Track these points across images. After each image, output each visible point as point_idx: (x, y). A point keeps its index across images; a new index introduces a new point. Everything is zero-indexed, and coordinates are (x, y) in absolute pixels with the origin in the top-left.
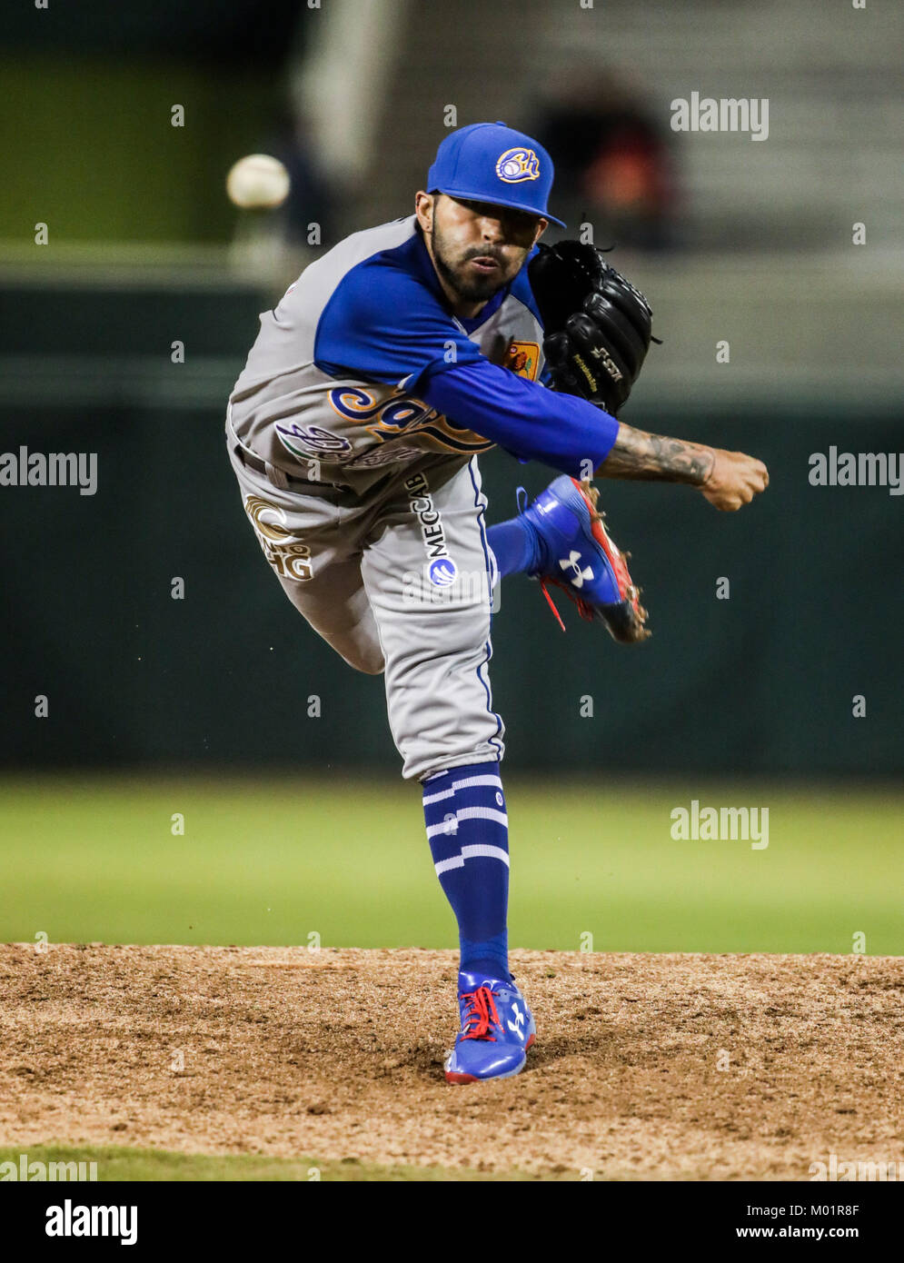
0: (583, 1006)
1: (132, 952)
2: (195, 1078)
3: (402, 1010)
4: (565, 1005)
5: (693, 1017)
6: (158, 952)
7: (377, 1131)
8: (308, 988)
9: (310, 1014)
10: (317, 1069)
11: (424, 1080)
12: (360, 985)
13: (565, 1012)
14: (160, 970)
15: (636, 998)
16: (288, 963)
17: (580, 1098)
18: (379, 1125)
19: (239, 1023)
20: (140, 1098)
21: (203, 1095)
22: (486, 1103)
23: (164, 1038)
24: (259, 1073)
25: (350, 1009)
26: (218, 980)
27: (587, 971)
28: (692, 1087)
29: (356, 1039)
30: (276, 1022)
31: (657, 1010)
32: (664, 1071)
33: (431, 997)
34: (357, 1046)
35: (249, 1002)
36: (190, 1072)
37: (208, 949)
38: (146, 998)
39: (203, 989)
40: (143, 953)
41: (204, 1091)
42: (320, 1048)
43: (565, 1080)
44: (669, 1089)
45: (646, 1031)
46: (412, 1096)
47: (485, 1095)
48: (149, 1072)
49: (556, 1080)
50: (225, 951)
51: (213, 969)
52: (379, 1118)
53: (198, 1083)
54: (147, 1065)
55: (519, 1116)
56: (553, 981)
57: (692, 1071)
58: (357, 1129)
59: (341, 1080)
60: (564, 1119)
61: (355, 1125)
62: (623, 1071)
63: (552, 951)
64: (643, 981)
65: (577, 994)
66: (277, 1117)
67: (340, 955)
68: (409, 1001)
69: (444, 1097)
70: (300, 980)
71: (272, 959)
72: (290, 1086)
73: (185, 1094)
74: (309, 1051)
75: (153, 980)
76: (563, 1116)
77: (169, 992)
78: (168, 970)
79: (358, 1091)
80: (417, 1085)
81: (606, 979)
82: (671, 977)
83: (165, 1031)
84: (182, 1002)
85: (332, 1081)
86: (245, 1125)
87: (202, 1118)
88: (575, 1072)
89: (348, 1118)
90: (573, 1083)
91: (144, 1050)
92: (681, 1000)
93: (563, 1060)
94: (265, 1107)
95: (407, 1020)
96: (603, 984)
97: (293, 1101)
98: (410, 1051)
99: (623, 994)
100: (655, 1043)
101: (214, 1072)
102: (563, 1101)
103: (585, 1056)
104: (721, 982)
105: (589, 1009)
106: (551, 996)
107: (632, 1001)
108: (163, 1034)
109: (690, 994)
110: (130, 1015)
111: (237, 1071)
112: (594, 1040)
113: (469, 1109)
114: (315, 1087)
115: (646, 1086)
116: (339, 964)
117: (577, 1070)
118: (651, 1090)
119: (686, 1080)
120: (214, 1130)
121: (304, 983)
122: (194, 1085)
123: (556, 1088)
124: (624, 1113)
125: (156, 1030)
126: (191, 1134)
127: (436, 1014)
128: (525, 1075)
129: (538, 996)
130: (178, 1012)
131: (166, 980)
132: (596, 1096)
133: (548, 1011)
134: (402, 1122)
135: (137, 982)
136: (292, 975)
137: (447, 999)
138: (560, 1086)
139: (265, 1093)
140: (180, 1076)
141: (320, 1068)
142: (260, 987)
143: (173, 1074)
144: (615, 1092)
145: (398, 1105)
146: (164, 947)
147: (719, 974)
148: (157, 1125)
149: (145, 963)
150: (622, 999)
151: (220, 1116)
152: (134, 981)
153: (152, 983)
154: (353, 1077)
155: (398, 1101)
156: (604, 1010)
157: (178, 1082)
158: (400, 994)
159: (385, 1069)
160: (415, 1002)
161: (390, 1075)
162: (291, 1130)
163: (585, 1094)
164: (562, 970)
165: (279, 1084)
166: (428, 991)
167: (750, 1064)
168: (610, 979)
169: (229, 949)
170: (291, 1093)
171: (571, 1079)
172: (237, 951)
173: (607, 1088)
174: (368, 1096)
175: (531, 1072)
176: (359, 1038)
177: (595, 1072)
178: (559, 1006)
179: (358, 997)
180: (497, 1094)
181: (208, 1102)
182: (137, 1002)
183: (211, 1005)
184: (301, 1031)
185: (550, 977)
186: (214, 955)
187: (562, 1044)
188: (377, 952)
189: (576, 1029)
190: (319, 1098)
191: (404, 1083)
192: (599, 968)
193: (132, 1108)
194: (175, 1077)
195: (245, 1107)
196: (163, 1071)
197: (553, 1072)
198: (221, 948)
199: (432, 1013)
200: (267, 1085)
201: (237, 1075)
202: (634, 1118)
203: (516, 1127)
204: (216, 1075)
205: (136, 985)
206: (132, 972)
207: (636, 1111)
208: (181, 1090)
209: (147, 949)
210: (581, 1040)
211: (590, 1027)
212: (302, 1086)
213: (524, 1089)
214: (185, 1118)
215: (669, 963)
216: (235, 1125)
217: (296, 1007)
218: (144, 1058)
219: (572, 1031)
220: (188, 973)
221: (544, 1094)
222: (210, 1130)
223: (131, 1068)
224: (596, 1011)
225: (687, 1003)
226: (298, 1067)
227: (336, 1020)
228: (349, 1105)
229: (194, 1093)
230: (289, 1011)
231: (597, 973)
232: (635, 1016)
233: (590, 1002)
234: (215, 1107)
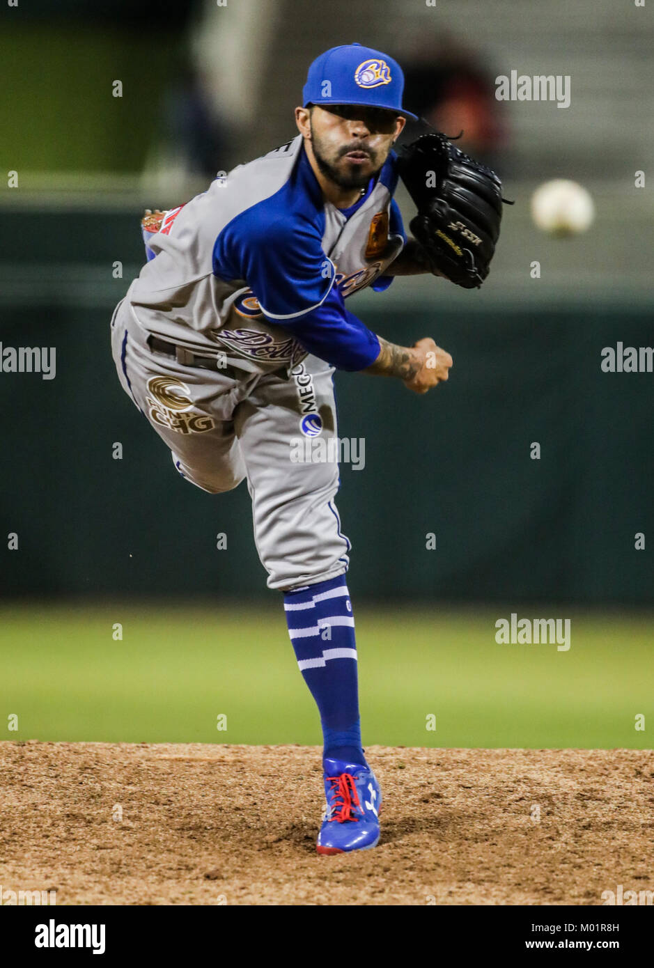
0: (427, 791)
1: (62, 748)
2: (113, 850)
3: (281, 795)
4: (413, 790)
5: (517, 801)
6: (84, 747)
7: (260, 893)
8: (205, 777)
9: (206, 798)
10: (212, 843)
11: (299, 852)
12: (247, 774)
13: (413, 796)
14: (85, 763)
15: (470, 785)
16: (187, 756)
17: (425, 866)
18: (262, 889)
19: (149, 805)
20: (69, 866)
21: (119, 864)
22: (349, 871)
23: (88, 818)
24: (165, 846)
25: (240, 794)
26: (132, 771)
27: (431, 764)
28: (516, 858)
29: (243, 819)
30: (178, 805)
31: (488, 795)
32: (494, 844)
33: (304, 785)
34: (244, 824)
35: (156, 788)
36: (109, 846)
37: (124, 745)
38: (73, 785)
39: (120, 778)
40: (71, 748)
41: (120, 861)
42: (215, 826)
43: (413, 852)
44: (498, 859)
45: (478, 812)
46: (289, 865)
47: (348, 864)
48: (76, 845)
49: (406, 852)
50: (138, 747)
51: (128, 762)
52: (262, 882)
53: (116, 854)
54: (74, 840)
55: (376, 881)
56: (404, 771)
57: (516, 845)
58: (244, 891)
59: (231, 852)
60: (413, 884)
61: (243, 888)
62: (460, 845)
63: (402, 747)
64: (476, 772)
65: (422, 782)
66: (179, 882)
67: (230, 750)
68: (287, 787)
69: (315, 866)
70: (198, 770)
71: (176, 753)
72: (190, 857)
73: (106, 863)
74: (206, 828)
75: (79, 771)
76: (411, 881)
77: (92, 780)
78: (91, 763)
79: (245, 861)
80: (293, 856)
81: (446, 770)
82: (498, 768)
83: (89, 812)
84: (103, 788)
85: (224, 852)
86: (154, 888)
87: (119, 883)
88: (421, 845)
89: (237, 882)
90: (419, 854)
91: (72, 827)
92: (507, 787)
93: (412, 835)
94: (170, 873)
95: (285, 803)
96: (443, 774)
97: (192, 869)
98: (287, 828)
99: (460, 782)
100: (486, 821)
101: (130, 845)
102: (411, 869)
103: (429, 832)
104: (539, 772)
105: (432, 794)
106: (402, 784)
107: (467, 788)
108: (88, 815)
109: (514, 782)
110: (61, 799)
111: (147, 845)
112: (436, 819)
113: (335, 875)
114: (210, 857)
115: (478, 857)
116: (230, 758)
117: (423, 844)
118: (482, 860)
119: (512, 852)
120: (129, 892)
121: (201, 773)
122: (112, 856)
123: (405, 858)
124: (461, 879)
125: (82, 811)
126: (110, 896)
127: (309, 798)
128: (381, 848)
129: (391, 784)
130: (100, 796)
131: (89, 770)
132: (438, 865)
133: (399, 796)
134: (281, 886)
135: (66, 772)
136: (191, 766)
137: (318, 786)
138: (409, 856)
139: (170, 862)
140: (101, 849)
141: (215, 843)
142: (166, 776)
143: (96, 847)
144: (454, 861)
145: (278, 872)
146: (88, 743)
147: (538, 766)
148: (83, 888)
149: (73, 757)
150: (459, 786)
151: (133, 881)
152: (64, 772)
153: (78, 773)
154: (241, 849)
155: (277, 869)
156: (445, 795)
157: (99, 853)
158: (279, 782)
159: (267, 843)
160: (292, 789)
161: (271, 848)
162: (191, 892)
163: (430, 863)
164: (411, 763)
165: (181, 855)
166: (302, 779)
167: (563, 839)
168: (450, 770)
169: (140, 745)
170: (191, 862)
171: (417, 851)
172: (147, 747)
173: (447, 858)
174: (253, 865)
175: (385, 845)
176: (246, 818)
177: (437, 846)
178: (408, 792)
179: (245, 784)
180: (358, 863)
181: (124, 870)
182: (66, 789)
183: (126, 791)
184: (199, 812)
185: (401, 768)
186: (128, 750)
187: (411, 823)
188: (260, 748)
189: (422, 811)
190: (214, 866)
191: (282, 854)
192: (441, 761)
193: (62, 875)
194: (97, 849)
195: (153, 873)
196: (88, 844)
197: (403, 845)
198: (134, 745)
199: (305, 797)
200: (172, 855)
201: (147, 848)
202: (468, 883)
203: (373, 890)
204: (130, 847)
205: (65, 775)
206: (62, 764)
207: (471, 877)
208: (102, 860)
209: (74, 746)
210: (427, 819)
211: (435, 810)
212: (200, 856)
213: (379, 859)
214: (105, 883)
215: (497, 757)
216: (146, 888)
217: (195, 792)
218: (72, 834)
219: (418, 812)
220: (108, 765)
221: (395, 863)
222: (126, 892)
223: (61, 842)
224: (438, 796)
225: (511, 789)
226: (197, 841)
227: (227, 803)
228: (238, 872)
229: (112, 862)
230: (189, 796)
231: (438, 765)
232: (470, 800)
233: (433, 788)
234: (129, 873)
